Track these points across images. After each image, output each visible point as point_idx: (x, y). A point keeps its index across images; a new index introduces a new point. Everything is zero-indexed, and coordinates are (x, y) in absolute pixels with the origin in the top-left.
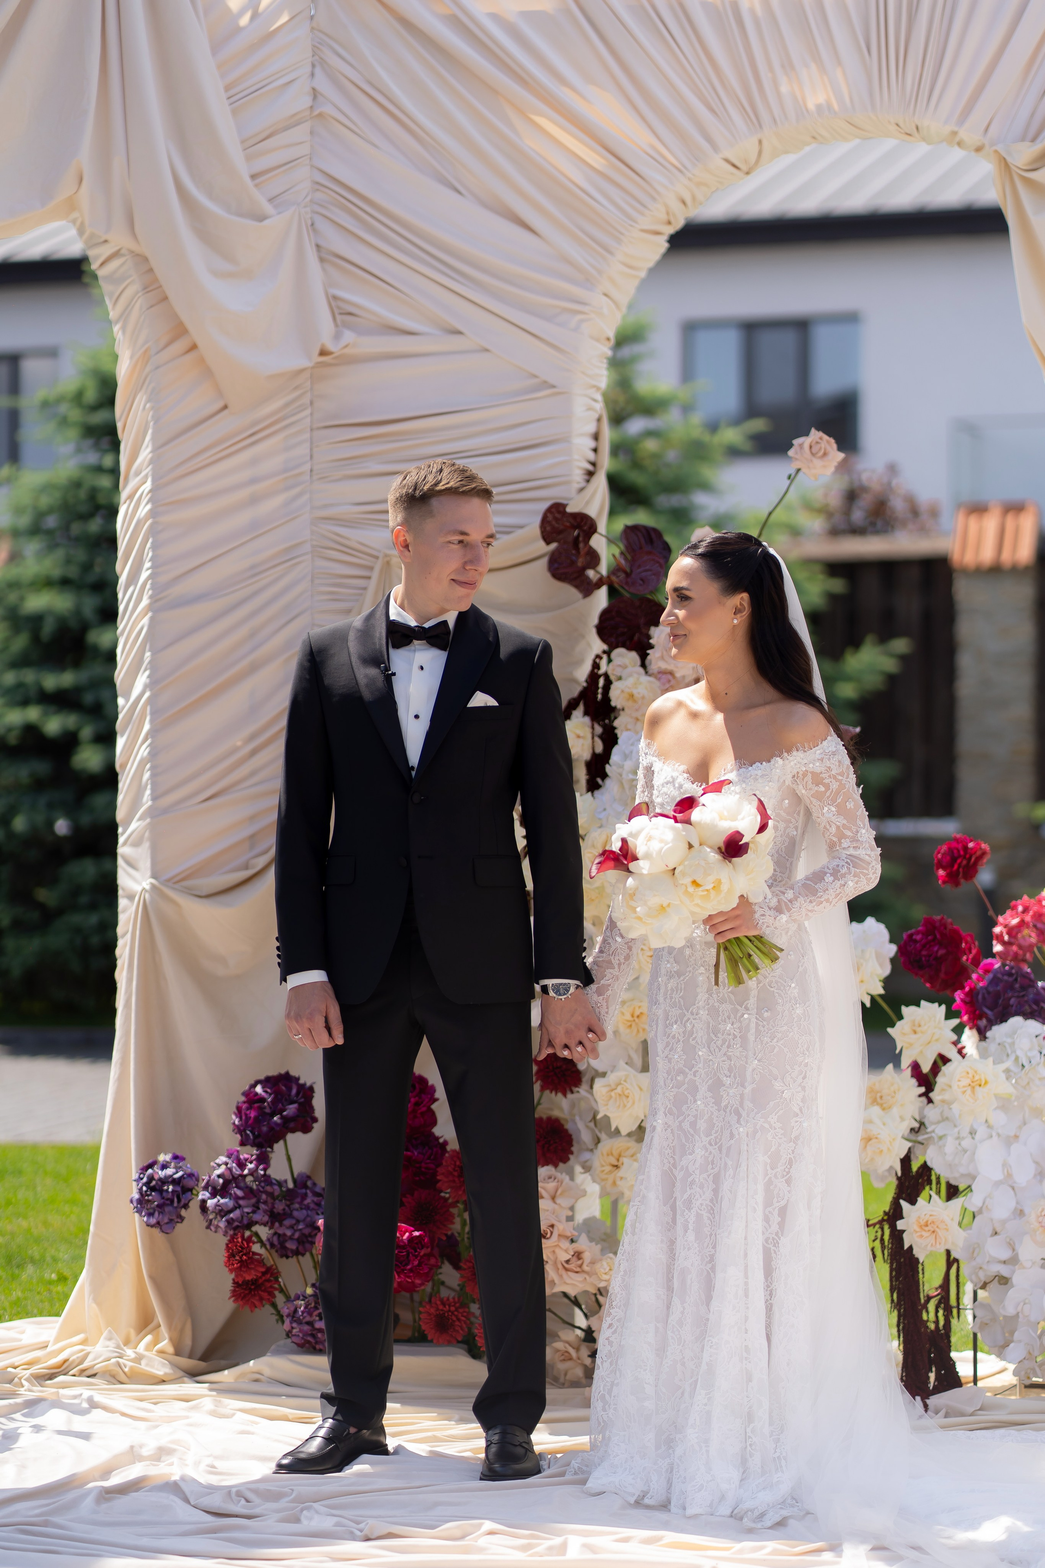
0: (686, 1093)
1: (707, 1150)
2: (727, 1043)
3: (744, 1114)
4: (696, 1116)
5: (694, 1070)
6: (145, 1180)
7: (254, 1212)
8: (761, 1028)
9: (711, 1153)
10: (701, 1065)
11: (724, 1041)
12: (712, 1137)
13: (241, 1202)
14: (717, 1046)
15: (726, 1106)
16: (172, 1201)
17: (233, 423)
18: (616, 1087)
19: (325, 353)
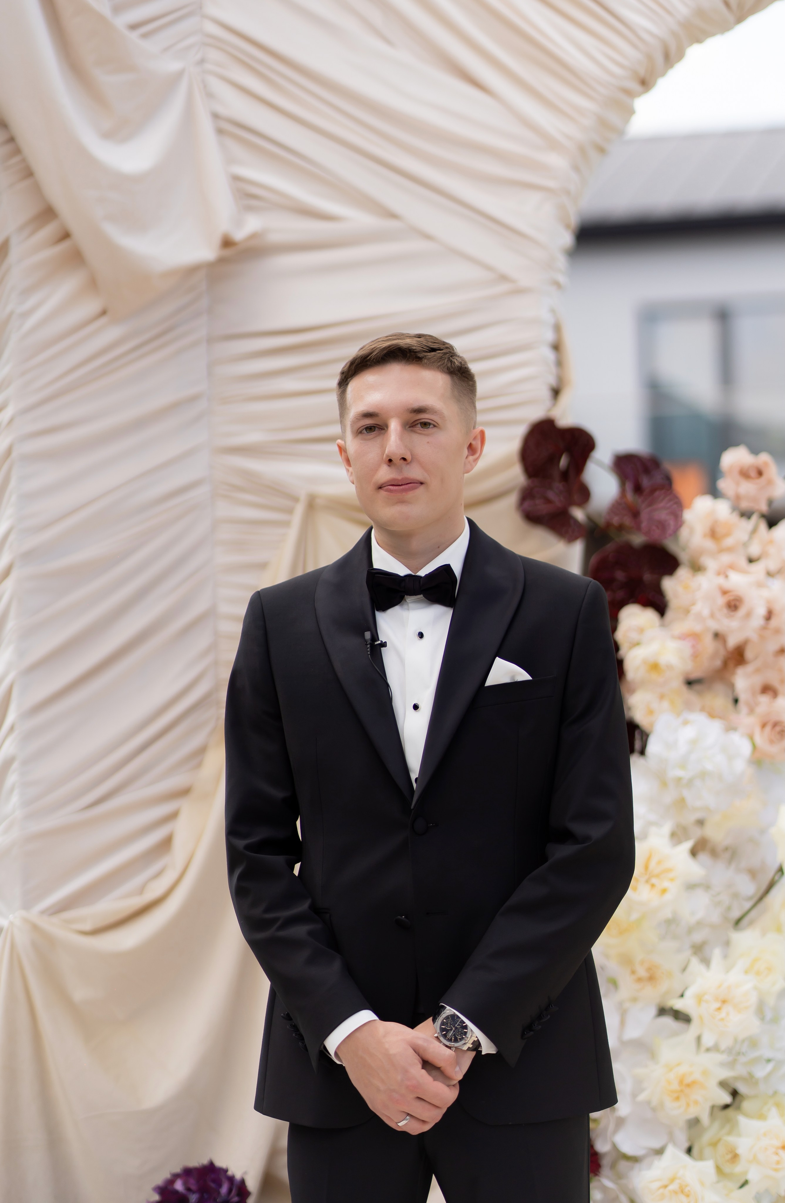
17: (113, 333)
18: (672, 1180)
19: (227, 243)
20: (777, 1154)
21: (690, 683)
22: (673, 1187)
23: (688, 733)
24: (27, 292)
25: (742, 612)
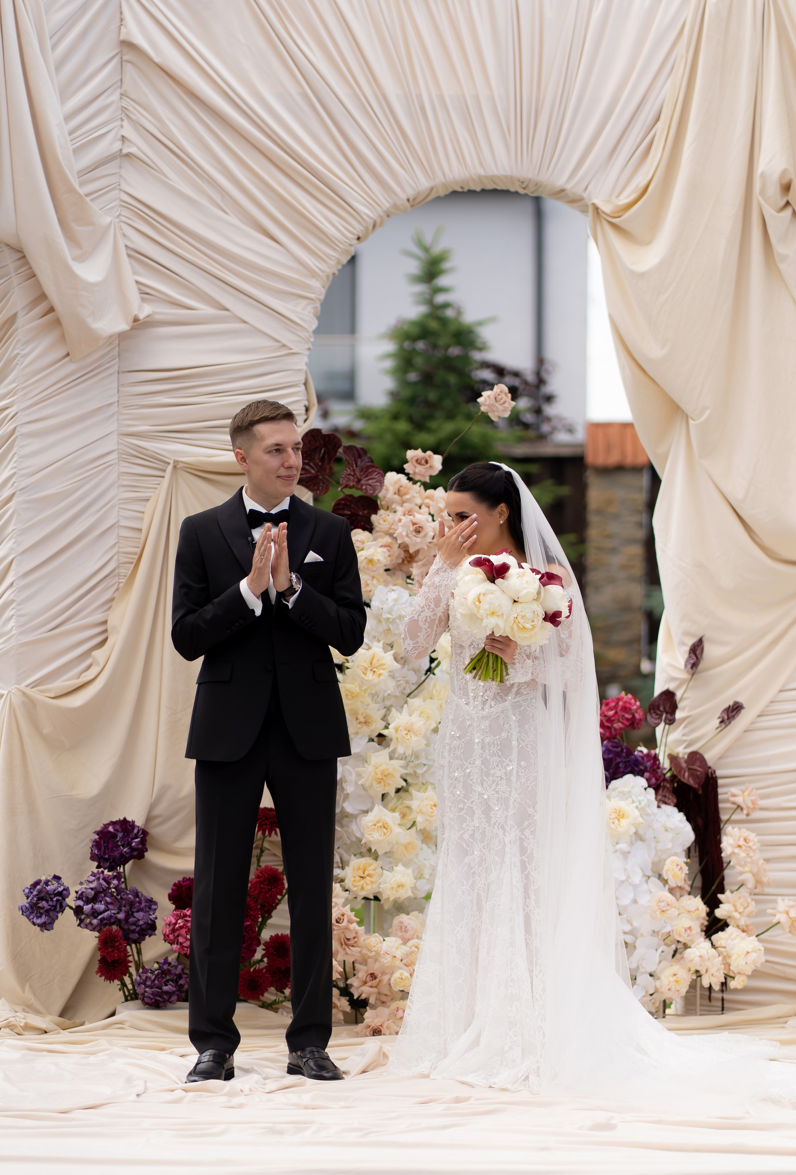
0: (465, 816)
1: (482, 852)
2: (496, 782)
3: (507, 828)
4: (474, 831)
5: (471, 800)
6: (35, 893)
7: (118, 913)
8: (520, 774)
9: (484, 854)
10: (476, 797)
11: (493, 781)
12: (485, 843)
13: (109, 906)
14: (488, 785)
15: (495, 824)
16: (55, 907)
17: (71, 367)
18: (378, 822)
19: (136, 320)
20: (432, 808)
21: (387, 570)
22: (381, 824)
23: (393, 595)
24: (27, 343)
25: (421, 535)
